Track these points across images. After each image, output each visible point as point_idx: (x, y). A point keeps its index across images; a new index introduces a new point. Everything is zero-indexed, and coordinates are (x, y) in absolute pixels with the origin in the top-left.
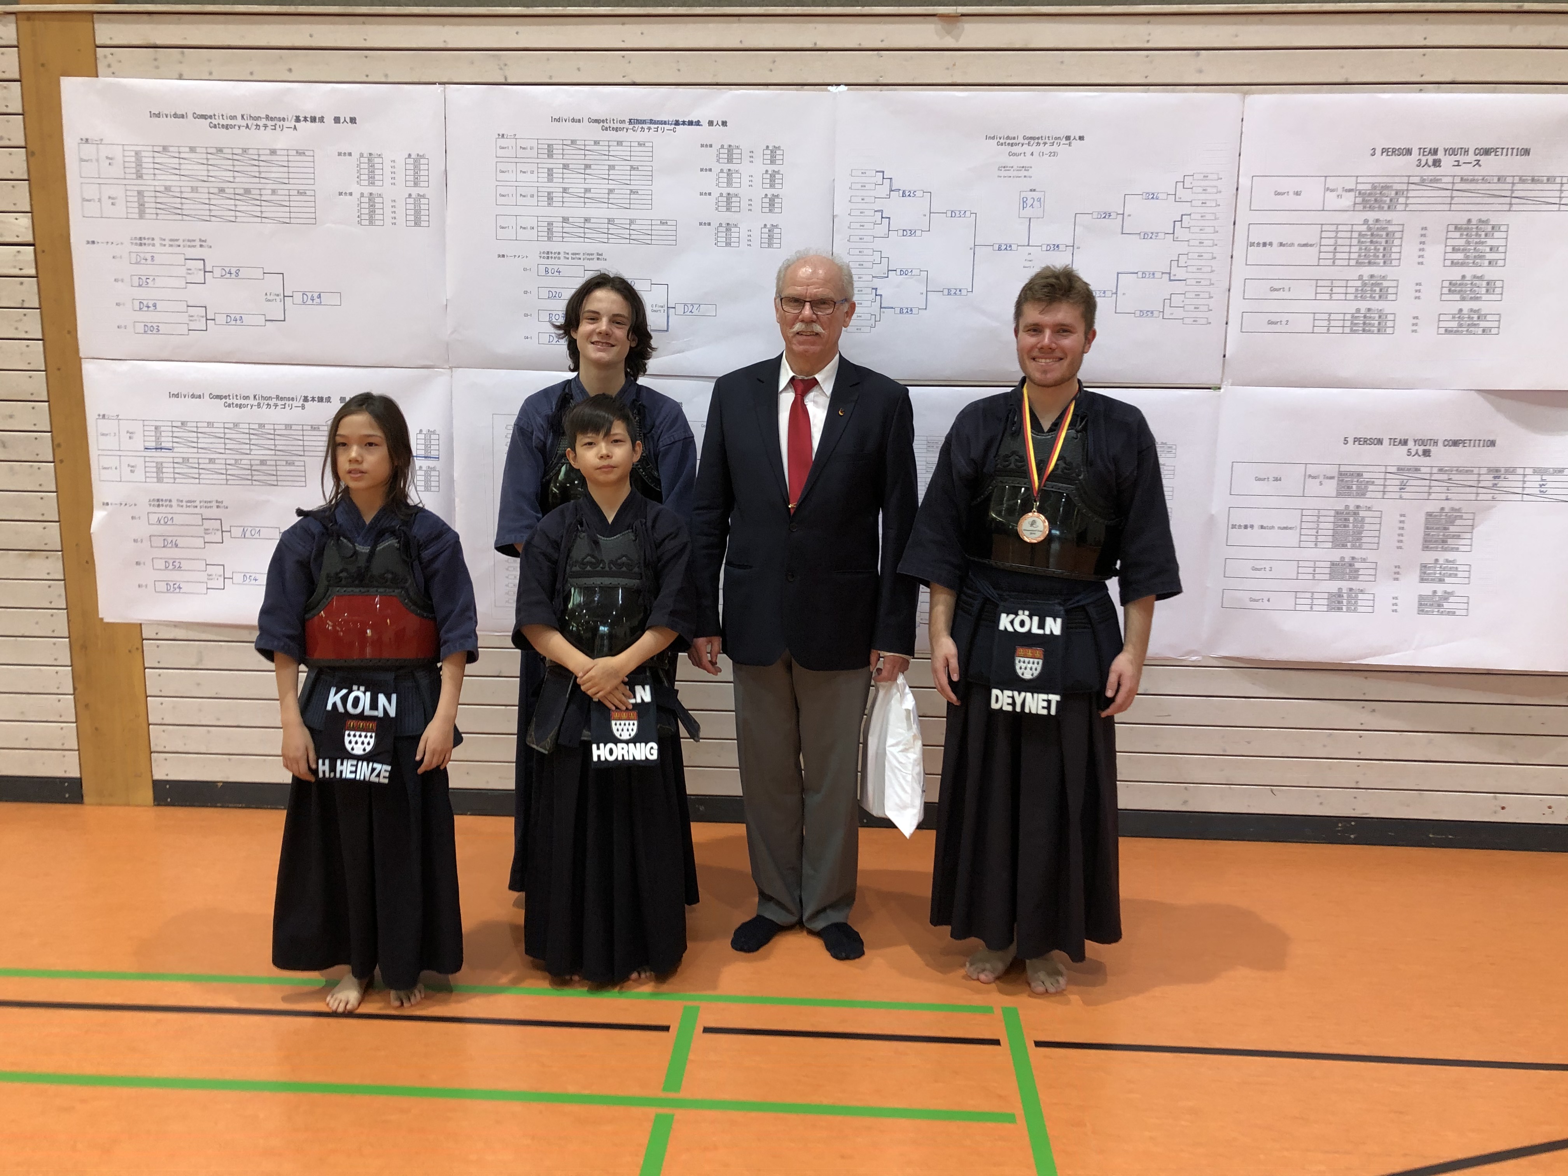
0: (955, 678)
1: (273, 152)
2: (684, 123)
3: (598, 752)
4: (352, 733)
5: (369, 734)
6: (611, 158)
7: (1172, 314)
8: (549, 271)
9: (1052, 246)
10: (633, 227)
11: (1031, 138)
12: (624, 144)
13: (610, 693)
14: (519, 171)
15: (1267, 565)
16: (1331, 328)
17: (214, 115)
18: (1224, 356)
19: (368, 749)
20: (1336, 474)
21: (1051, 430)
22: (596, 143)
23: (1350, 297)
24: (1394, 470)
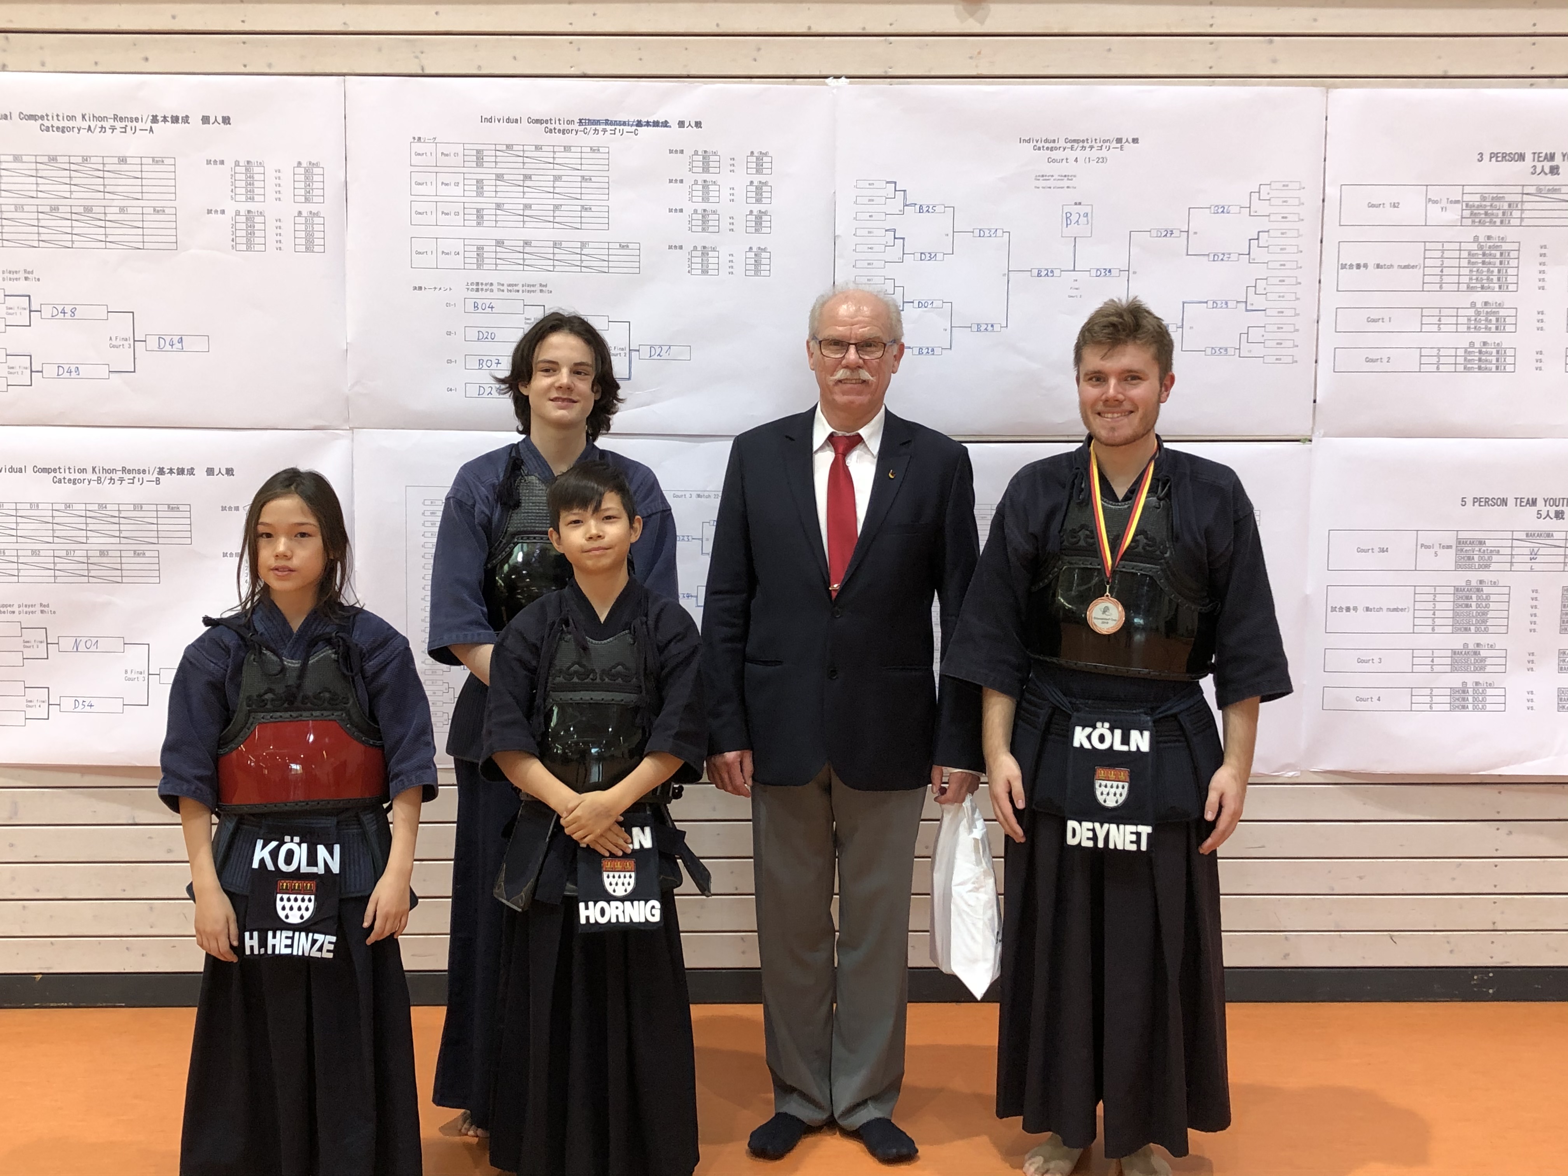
0: (1021, 805)
1: (123, 160)
2: (648, 124)
3: (587, 913)
4: (285, 896)
5: (307, 897)
6: (556, 166)
7: (1250, 351)
8: (479, 306)
9: (1103, 271)
10: (585, 251)
11: (1075, 141)
12: (573, 149)
13: (602, 836)
14: (439, 184)
15: (1375, 655)
16: (1441, 366)
17: (47, 115)
18: (1315, 401)
19: (307, 915)
20: (1453, 543)
21: (1127, 498)
22: (538, 148)
23: (1460, 328)
24: (1523, 536)
